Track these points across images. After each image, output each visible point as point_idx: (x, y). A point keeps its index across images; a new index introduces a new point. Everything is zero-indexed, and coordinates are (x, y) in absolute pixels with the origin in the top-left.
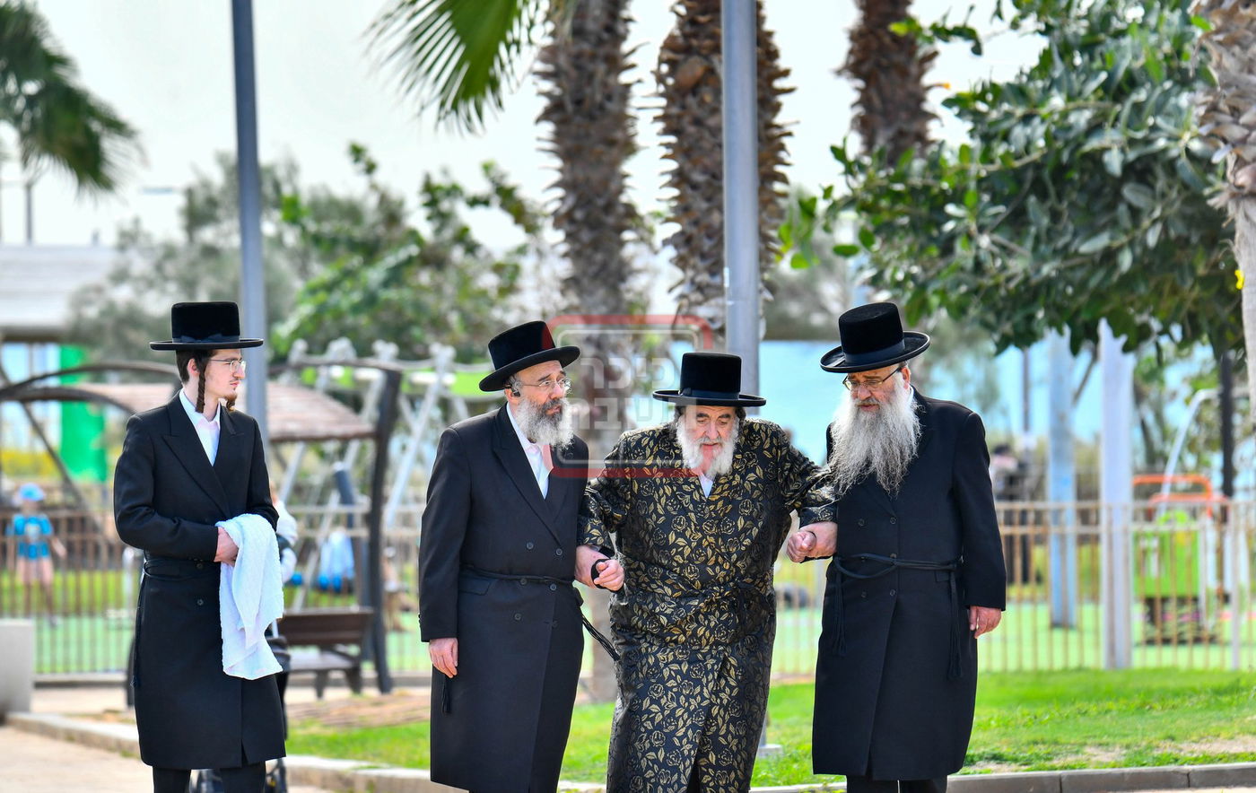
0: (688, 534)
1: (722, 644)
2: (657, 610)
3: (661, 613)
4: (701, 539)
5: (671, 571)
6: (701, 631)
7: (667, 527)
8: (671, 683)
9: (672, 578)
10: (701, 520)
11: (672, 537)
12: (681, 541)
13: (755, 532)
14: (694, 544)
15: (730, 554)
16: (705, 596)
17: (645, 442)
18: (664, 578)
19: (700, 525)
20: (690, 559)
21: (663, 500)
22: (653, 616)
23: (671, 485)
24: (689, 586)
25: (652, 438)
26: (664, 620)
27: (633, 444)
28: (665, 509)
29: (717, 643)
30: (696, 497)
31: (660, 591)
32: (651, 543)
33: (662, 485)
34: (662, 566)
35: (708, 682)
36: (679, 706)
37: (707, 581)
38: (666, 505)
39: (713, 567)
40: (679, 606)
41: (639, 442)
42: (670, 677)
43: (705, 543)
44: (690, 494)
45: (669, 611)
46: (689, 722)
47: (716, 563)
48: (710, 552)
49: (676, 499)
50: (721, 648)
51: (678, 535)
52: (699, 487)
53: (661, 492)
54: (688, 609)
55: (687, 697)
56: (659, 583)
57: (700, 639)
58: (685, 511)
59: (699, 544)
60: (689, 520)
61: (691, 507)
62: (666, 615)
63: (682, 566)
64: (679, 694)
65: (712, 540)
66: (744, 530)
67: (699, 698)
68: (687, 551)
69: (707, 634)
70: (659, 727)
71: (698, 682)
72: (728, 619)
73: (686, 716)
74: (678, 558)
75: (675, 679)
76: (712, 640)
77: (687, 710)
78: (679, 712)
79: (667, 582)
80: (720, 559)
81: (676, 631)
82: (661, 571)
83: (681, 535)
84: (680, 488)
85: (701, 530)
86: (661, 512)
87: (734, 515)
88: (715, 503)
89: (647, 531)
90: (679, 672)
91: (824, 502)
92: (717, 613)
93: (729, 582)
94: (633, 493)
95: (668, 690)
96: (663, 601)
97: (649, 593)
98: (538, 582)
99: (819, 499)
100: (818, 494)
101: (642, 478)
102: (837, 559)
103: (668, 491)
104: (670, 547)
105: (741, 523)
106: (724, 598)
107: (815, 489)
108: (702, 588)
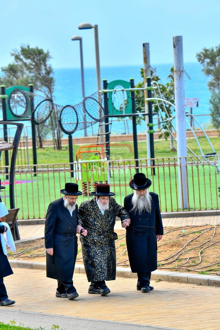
2: (94, 239)
3: (95, 239)
4: (102, 223)
5: (96, 230)
6: (103, 242)
7: (95, 220)
8: (99, 254)
9: (96, 231)
10: (102, 219)
11: (96, 223)
12: (98, 223)
13: (112, 220)
14: (101, 224)
15: (108, 225)
16: (103, 235)
18: (94, 232)
20: (100, 227)
21: (93, 215)
22: (93, 240)
23: (94, 212)
24: (100, 233)
26: (96, 241)
29: (106, 244)
30: (100, 214)
31: (93, 234)
32: (91, 224)
33: (92, 212)
34: (94, 229)
37: (104, 232)
39: (105, 228)
40: (98, 237)
41: (86, 203)
42: (99, 253)
43: (103, 223)
45: (96, 239)
46: (104, 262)
47: (105, 227)
48: (104, 225)
49: (96, 214)
50: (107, 245)
51: (97, 222)
53: (92, 213)
54: (101, 238)
55: (103, 257)
56: (93, 233)
57: (103, 244)
58: (98, 217)
59: (102, 224)
60: (99, 219)
61: (99, 216)
63: (98, 229)
64: (101, 256)
65: (104, 223)
66: (111, 220)
68: (99, 225)
70: (99, 264)
72: (108, 239)
73: (103, 261)
74: (98, 227)
76: (105, 244)
79: (95, 232)
80: (106, 227)
82: (94, 230)
84: (97, 212)
85: (102, 221)
86: (93, 218)
87: (108, 217)
89: (90, 222)
90: (100, 252)
91: (126, 214)
92: (105, 238)
93: (108, 231)
94: (86, 214)
95: (98, 256)
96: (95, 236)
97: (91, 235)
98: (71, 236)
99: (125, 213)
100: (124, 212)
101: (88, 211)
102: (133, 227)
103: (94, 213)
104: (95, 225)
105: (110, 219)
106: (107, 235)
107: (122, 211)
108: (103, 233)
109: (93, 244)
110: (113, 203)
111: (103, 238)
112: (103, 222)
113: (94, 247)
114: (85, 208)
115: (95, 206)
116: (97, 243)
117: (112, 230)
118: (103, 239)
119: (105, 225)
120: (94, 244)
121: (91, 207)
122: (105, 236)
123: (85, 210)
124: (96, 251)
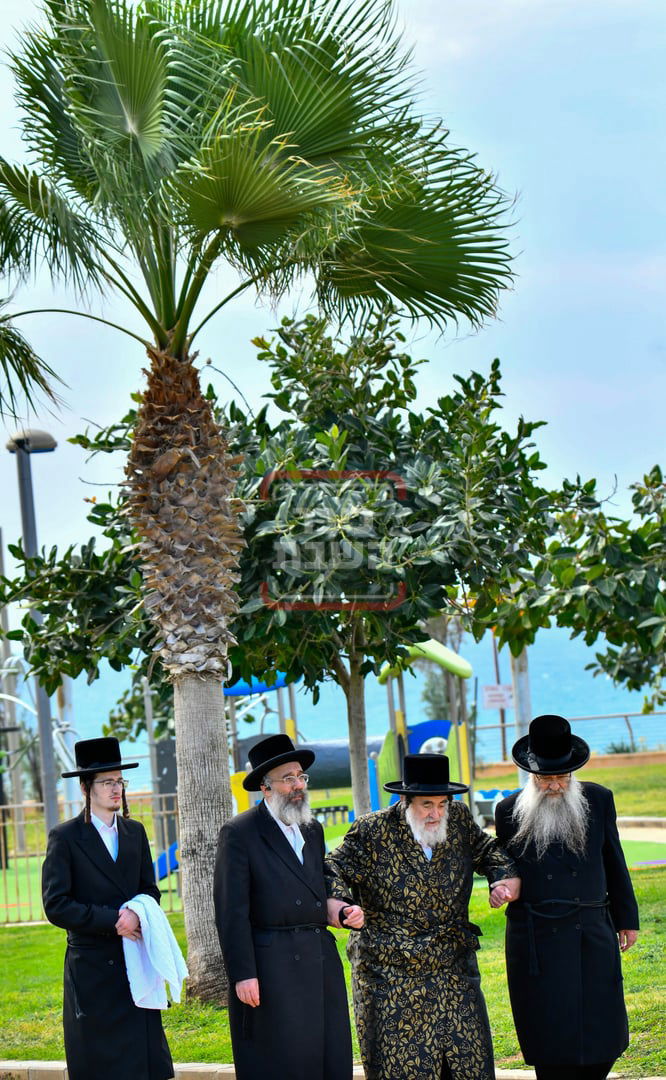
0: (418, 888)
1: (446, 967)
2: (401, 947)
3: (404, 949)
4: (428, 891)
5: (407, 916)
6: (431, 960)
7: (402, 883)
8: (416, 1006)
9: (408, 923)
10: (427, 877)
11: (406, 891)
12: (413, 894)
13: (461, 882)
14: (423, 895)
15: (447, 900)
16: (434, 932)
17: (380, 822)
18: (401, 923)
19: (427, 880)
20: (420, 906)
21: (397, 864)
22: (398, 952)
23: (402, 853)
24: (421, 927)
25: (384, 819)
26: (407, 954)
27: (371, 825)
28: (399, 871)
29: (443, 967)
30: (421, 860)
31: (399, 932)
32: (390, 897)
33: (395, 854)
34: (399, 914)
35: (442, 1000)
36: (424, 1022)
37: (433, 922)
38: (400, 868)
39: (436, 911)
40: (416, 943)
41: (375, 823)
43: (430, 893)
44: (417, 858)
45: (410, 947)
46: (433, 1033)
47: (439, 907)
48: (434, 900)
49: (407, 862)
50: (446, 970)
51: (411, 889)
52: (422, 853)
53: (395, 858)
54: (424, 944)
55: (429, 1014)
56: (398, 927)
57: (431, 965)
58: (414, 871)
59: (427, 895)
60: (418, 877)
61: (419, 868)
62: (409, 950)
63: (415, 912)
64: (422, 1013)
65: (435, 891)
66: (456, 881)
67: (437, 1013)
68: (418, 901)
69: (436, 961)
70: (413, 1041)
71: (435, 1001)
72: (449, 947)
73: (430, 1029)
74: (412, 907)
75: (418, 1002)
76: (439, 965)
77: (430, 1024)
78: (425, 1027)
79: (405, 925)
80: (441, 904)
81: (414, 961)
82: (399, 918)
83: (413, 889)
84: (409, 855)
85: (428, 885)
86: (396, 873)
87: (447, 871)
88: (436, 864)
89: (386, 888)
90: (420, 997)
91: (506, 862)
92: (440, 945)
93: (448, 921)
94: (373, 861)
95: (414, 1011)
96: (403, 940)
97: (390, 935)
98: (307, 929)
99: (500, 859)
100: (497, 855)
101: (380, 849)
102: (529, 905)
103: (400, 857)
104: (405, 899)
105: (452, 876)
106: (447, 933)
107: (493, 851)
108: (430, 927)
109: (395, 966)
110: (465, 821)
111: (433, 946)
112: (430, 889)
113: (401, 979)
114: (371, 838)
115: (405, 832)
116: (411, 965)
117: (463, 916)
118: (433, 949)
119: (436, 898)
120: (400, 967)
121: (391, 835)
122: (439, 938)
123: (368, 844)
124: (407, 993)
